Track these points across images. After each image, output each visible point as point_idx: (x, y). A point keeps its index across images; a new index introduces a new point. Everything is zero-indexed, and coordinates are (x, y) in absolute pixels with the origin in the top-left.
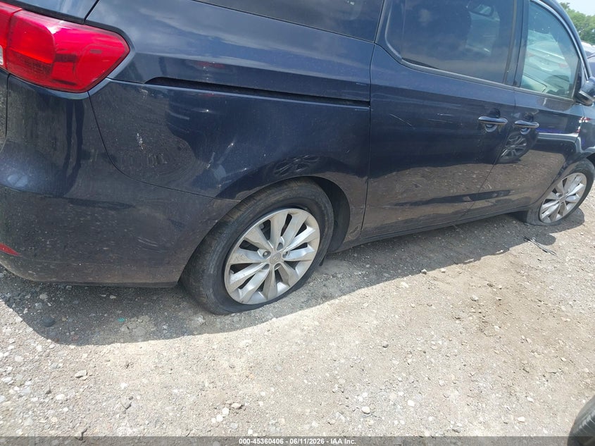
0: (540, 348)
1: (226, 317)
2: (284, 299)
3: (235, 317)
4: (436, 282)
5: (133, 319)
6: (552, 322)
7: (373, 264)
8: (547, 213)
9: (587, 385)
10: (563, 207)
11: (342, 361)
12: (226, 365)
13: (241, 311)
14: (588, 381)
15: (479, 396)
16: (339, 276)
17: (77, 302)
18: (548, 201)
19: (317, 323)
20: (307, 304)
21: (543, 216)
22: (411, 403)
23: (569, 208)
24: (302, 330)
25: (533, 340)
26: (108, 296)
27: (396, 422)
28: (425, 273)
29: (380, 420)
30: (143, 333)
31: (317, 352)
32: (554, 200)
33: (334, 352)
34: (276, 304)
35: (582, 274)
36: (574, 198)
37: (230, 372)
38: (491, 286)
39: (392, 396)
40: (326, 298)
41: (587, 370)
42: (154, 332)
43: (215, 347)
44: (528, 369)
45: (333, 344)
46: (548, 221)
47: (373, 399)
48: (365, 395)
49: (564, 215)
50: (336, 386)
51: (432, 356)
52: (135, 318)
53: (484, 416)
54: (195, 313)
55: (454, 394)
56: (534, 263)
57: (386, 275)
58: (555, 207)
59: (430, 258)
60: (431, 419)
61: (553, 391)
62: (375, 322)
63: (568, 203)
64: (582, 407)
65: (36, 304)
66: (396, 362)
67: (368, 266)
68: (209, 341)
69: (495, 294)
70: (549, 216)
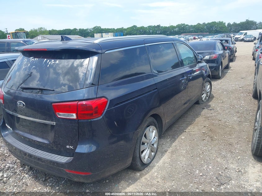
0: (230, 137)
1: (144, 170)
2: (155, 158)
3: (147, 169)
4: (190, 133)
5: (120, 184)
6: (227, 129)
7: (169, 136)
8: (204, 98)
9: (248, 141)
10: (207, 94)
11: (185, 166)
12: (156, 182)
13: (147, 167)
14: (247, 140)
15: (225, 157)
16: (164, 143)
17: (99, 188)
18: (203, 94)
19: (170, 160)
20: (162, 156)
21: (203, 99)
22: (210, 167)
23: (209, 94)
24: (168, 163)
25: (226, 136)
26: (106, 181)
27: (211, 174)
28: (185, 131)
29: (206, 176)
30: (126, 186)
31: (176, 167)
32: (204, 93)
33: (181, 164)
34: (155, 160)
35: (225, 112)
36: (209, 90)
37: (159, 183)
38: (205, 127)
39: (204, 168)
40: (166, 151)
41: (245, 137)
42: (128, 184)
43: (149, 179)
44: (231, 144)
45: (179, 163)
46: (205, 100)
47: (200, 171)
48: (197, 171)
49: (208, 97)
50: (189, 173)
51: (206, 153)
52: (120, 183)
53: (230, 161)
54: (135, 173)
55: (219, 160)
56: (211, 115)
57: (176, 137)
58: (205, 95)
59: (183, 127)
60: (218, 168)
61: (241, 147)
62: (184, 151)
63: (208, 92)
64: (251, 147)
65: (88, 194)
66: (198, 159)
67: (169, 137)
68: (146, 179)
69: (208, 128)
70: (205, 99)
